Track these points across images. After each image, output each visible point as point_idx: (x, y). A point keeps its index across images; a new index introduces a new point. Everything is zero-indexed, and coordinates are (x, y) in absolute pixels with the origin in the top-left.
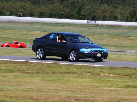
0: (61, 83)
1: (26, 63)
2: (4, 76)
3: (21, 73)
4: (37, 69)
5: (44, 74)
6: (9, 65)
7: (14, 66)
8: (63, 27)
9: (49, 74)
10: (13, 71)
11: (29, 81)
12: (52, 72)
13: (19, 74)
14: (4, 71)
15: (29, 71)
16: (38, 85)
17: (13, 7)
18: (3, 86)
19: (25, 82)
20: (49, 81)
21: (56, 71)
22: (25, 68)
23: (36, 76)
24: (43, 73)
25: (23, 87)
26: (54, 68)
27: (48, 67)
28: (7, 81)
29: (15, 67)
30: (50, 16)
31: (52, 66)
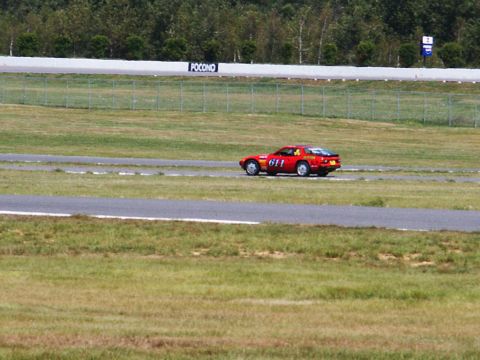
0: (104, 287)
4: (17, 238)
5: (41, 257)
8: (103, 87)
9: (59, 255)
12: (71, 249)
16: (19, 296)
20: (59, 281)
21: (82, 244)
23: (13, 261)
24: (38, 252)
26: (77, 232)
27: (56, 229)
30: (57, 50)
31: (70, 227)
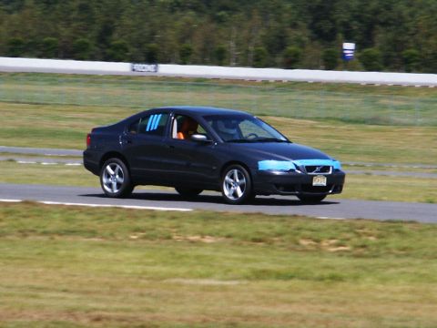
0: (49, 267)
8: (53, 84)
9: (10, 237)
12: (20, 231)
20: (8, 261)
21: (31, 228)
26: (25, 217)
27: (6, 213)
30: (12, 50)
31: (19, 212)
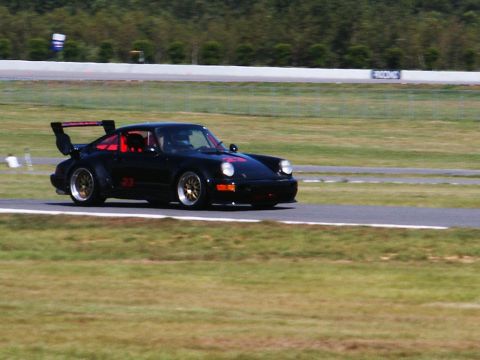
0: (294, 292)
1: (167, 223)
2: (94, 272)
3: (152, 259)
4: (207, 244)
5: (230, 262)
6: (106, 231)
7: (126, 236)
8: (287, 95)
9: (248, 260)
10: (121, 255)
11: (182, 285)
12: (261, 254)
13: (145, 261)
14: (89, 254)
15: (178, 251)
16: (212, 300)
17: (112, 30)
18: (92, 306)
19: (166, 289)
20: (250, 286)
21: (271, 249)
22: (164, 243)
23: (204, 267)
24: (228, 257)
25: (162, 307)
26: (267, 238)
27: (246, 235)
28: (103, 288)
29: (127, 240)
30: (241, 58)
